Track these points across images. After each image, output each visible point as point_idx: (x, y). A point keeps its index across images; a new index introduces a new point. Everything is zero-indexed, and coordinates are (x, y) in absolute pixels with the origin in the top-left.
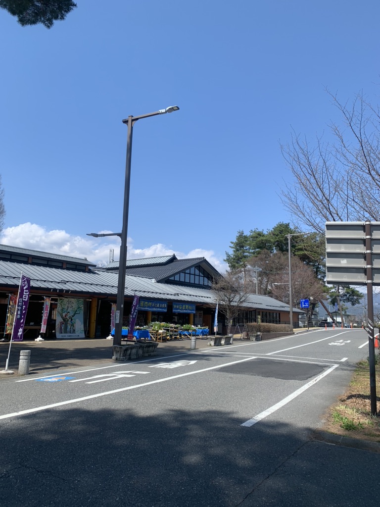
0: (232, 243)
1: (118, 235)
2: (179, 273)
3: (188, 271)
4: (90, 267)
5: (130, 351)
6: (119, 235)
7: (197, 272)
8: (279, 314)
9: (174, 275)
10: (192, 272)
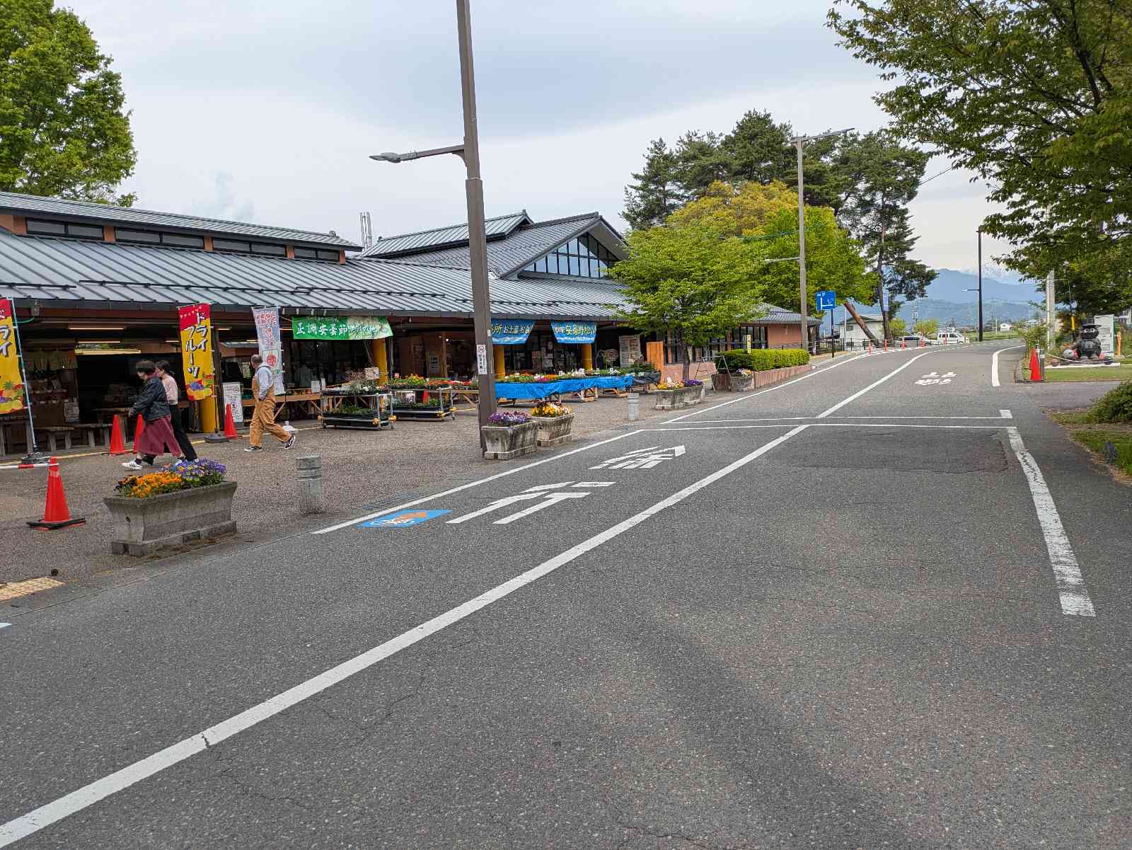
0: (636, 177)
1: (454, 152)
2: (544, 254)
3: (563, 249)
4: (349, 254)
5: (521, 436)
6: (457, 151)
7: (584, 251)
8: (766, 329)
9: (533, 261)
10: (573, 250)
